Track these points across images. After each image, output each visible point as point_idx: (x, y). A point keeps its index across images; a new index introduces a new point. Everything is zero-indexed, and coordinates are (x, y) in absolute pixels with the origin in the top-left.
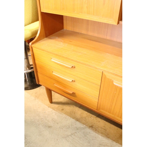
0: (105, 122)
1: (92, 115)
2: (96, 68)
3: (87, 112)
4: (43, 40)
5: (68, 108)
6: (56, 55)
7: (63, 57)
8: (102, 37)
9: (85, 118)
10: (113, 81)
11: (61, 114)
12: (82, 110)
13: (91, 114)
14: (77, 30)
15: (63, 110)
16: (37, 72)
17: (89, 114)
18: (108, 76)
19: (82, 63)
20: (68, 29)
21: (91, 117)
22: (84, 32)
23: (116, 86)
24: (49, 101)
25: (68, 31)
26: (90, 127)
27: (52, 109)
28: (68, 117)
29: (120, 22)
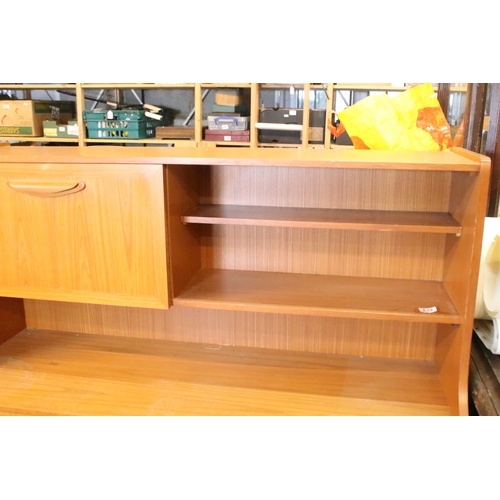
14: (68, 327)
29: (175, 300)
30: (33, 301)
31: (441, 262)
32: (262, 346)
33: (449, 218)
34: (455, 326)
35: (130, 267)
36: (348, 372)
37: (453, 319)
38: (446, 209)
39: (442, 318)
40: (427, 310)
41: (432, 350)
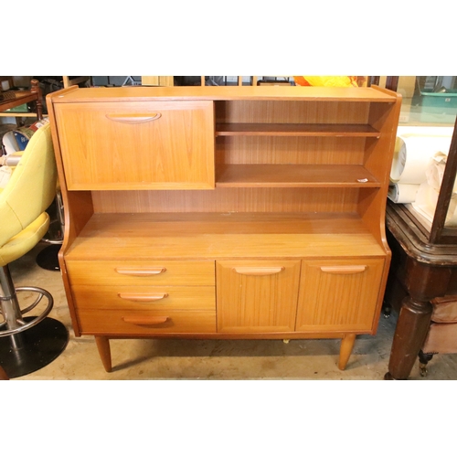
1: (201, 358)
3: (189, 358)
5: (149, 366)
6: (126, 259)
7: (141, 259)
9: (192, 367)
10: (235, 268)
13: (197, 358)
14: (124, 209)
15: (141, 372)
17: (194, 358)
18: (226, 264)
19: (179, 259)
20: (104, 212)
21: (201, 362)
22: (140, 210)
25: (105, 214)
29: (217, 184)
30: (99, 192)
31: (363, 154)
32: (255, 211)
33: (369, 128)
34: (377, 188)
35: (190, 164)
36: (311, 221)
37: (377, 184)
38: (366, 122)
39: (372, 185)
40: (362, 181)
41: (355, 205)
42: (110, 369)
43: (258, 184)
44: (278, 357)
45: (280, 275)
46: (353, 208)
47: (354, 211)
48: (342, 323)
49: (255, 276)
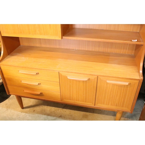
0: (70, 110)
1: (59, 108)
2: (54, 71)
3: (54, 108)
4: (7, 57)
5: (38, 109)
6: (22, 67)
7: (28, 68)
8: (53, 47)
9: (54, 112)
10: (67, 76)
11: (34, 114)
12: (50, 107)
13: (57, 108)
14: (32, 45)
15: (34, 111)
16: (6, 84)
17: (56, 108)
18: (63, 74)
19: (43, 70)
20: (24, 45)
21: (58, 110)
23: (70, 79)
24: (20, 107)
25: (25, 46)
26: (59, 117)
27: (25, 113)
28: (40, 115)
29: (63, 37)
31: (140, 26)
34: (142, 45)
35: (50, 27)
39: (139, 43)
40: (134, 41)
41: (134, 51)
42: (23, 108)
43: (82, 38)
44: (90, 113)
45: (88, 82)
46: (132, 53)
47: (133, 54)
48: (116, 106)
49: (76, 81)
